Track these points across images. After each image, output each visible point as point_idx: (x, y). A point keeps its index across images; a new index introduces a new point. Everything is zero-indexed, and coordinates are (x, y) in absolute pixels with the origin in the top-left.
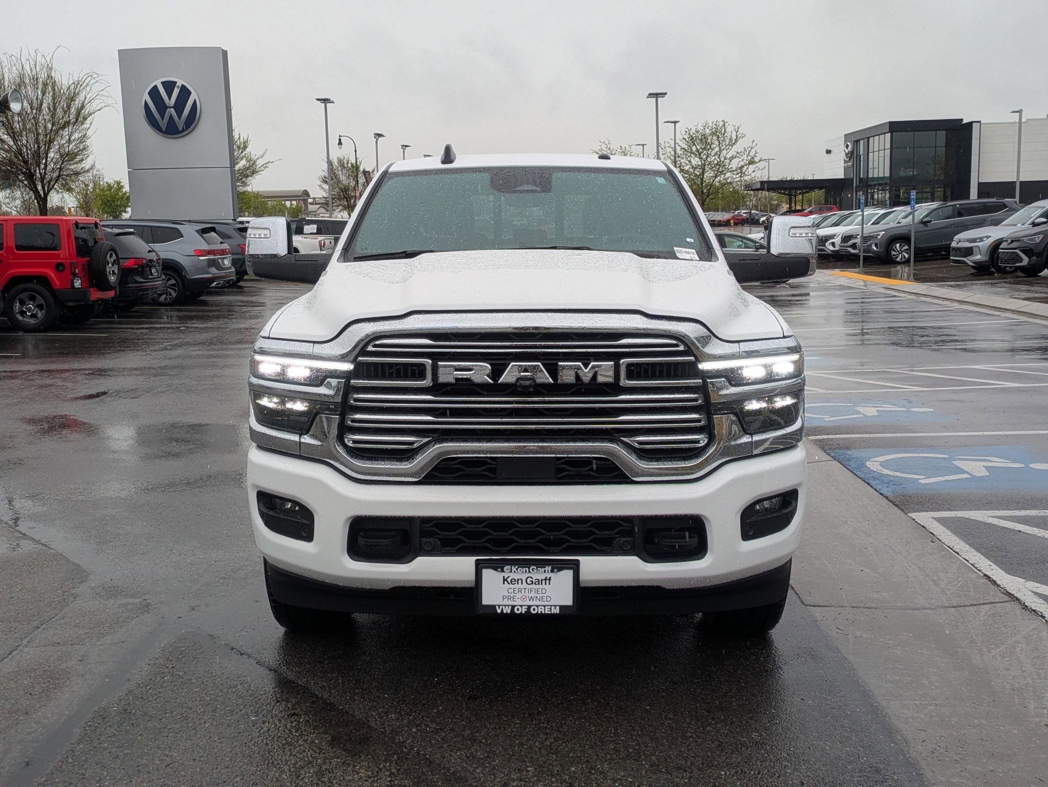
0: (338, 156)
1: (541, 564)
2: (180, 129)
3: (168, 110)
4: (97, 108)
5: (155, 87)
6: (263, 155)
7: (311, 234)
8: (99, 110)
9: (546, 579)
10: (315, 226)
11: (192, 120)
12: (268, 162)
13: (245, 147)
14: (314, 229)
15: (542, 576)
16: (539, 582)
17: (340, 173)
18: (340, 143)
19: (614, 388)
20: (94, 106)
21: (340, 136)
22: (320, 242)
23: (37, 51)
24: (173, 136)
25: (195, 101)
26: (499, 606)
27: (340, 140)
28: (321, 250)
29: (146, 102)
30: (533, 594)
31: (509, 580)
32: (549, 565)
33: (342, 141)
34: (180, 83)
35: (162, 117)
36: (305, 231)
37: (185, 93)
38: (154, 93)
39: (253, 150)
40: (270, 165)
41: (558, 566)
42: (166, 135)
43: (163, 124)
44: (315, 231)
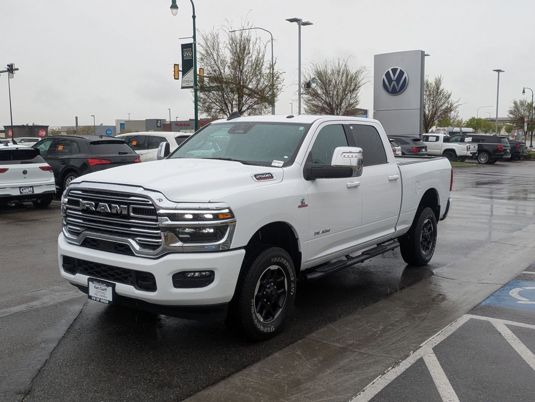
0: (520, 99)
1: (103, 282)
2: (398, 91)
3: (393, 82)
4: (365, 83)
5: (388, 71)
6: (458, 101)
7: (469, 142)
8: (365, 84)
9: (105, 289)
10: (471, 138)
11: (404, 86)
12: (459, 105)
13: (449, 97)
14: (470, 139)
15: (104, 288)
16: (103, 290)
17: (521, 108)
18: (524, 92)
19: (128, 217)
20: (363, 81)
21: (524, 88)
22: (467, 147)
23: (340, 59)
24: (395, 94)
25: (406, 77)
26: (93, 296)
27: (524, 90)
28: (467, 151)
29: (383, 79)
30: (102, 294)
31: (96, 287)
32: (105, 283)
33: (525, 91)
34: (399, 68)
35: (390, 85)
36: (465, 141)
37: (402, 73)
38: (388, 74)
39: (452, 99)
40: (460, 106)
41: (108, 285)
42: (391, 94)
43: (390, 89)
44: (471, 141)
